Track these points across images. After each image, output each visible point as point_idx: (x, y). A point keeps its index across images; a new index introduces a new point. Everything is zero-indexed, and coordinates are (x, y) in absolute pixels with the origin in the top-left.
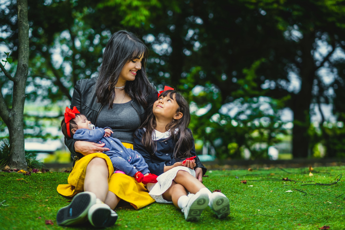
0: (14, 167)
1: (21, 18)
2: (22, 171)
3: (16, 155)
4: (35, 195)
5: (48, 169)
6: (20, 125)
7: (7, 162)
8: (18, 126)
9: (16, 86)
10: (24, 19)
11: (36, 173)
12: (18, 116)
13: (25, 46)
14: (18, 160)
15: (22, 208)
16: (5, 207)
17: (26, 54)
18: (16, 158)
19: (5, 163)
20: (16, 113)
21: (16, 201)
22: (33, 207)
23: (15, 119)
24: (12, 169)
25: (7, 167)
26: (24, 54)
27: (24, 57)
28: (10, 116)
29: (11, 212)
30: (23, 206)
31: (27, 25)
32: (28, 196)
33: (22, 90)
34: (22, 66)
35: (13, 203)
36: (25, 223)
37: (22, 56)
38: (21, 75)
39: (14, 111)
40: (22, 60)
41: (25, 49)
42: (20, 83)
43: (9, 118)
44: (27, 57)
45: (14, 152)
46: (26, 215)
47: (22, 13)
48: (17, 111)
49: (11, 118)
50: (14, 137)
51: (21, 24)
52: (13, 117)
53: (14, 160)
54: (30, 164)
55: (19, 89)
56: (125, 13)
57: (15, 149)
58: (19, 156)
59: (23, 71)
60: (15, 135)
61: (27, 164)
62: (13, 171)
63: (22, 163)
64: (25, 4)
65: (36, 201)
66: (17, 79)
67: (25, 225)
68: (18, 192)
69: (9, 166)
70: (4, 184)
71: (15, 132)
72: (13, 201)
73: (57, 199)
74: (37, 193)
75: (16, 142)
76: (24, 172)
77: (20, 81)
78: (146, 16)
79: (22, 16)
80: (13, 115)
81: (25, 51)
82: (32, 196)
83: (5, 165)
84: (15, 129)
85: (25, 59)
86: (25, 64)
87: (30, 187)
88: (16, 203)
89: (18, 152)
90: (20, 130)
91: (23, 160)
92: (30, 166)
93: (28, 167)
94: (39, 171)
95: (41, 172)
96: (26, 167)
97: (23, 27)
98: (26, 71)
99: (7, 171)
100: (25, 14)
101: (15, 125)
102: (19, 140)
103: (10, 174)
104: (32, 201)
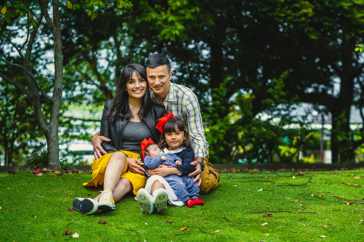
0: (51, 169)
1: (57, 51)
2: (56, 172)
3: (52, 159)
4: (64, 190)
5: (78, 171)
6: (56, 136)
7: (45, 165)
8: (54, 137)
9: (53, 105)
10: (59, 52)
11: (67, 173)
12: (54, 128)
13: (60, 74)
14: (54, 164)
15: (52, 199)
16: (40, 198)
17: (61, 80)
18: (52, 162)
19: (44, 166)
20: (53, 127)
21: (48, 194)
22: (61, 199)
23: (52, 131)
24: (49, 170)
25: (45, 169)
26: (59, 80)
27: (59, 82)
28: (48, 128)
29: (45, 202)
30: (53, 198)
31: (61, 57)
32: (58, 191)
33: (57, 108)
34: (57, 90)
35: (46, 195)
36: (54, 209)
37: (57, 82)
38: (57, 97)
39: (51, 125)
40: (57, 85)
41: (60, 76)
42: (56, 103)
43: (47, 130)
44: (61, 82)
45: (51, 157)
46: (55, 204)
47: (57, 47)
48: (53, 125)
49: (49, 131)
50: (51, 145)
51: (57, 56)
52: (50, 129)
53: (50, 164)
54: (63, 167)
55: (55, 108)
56: (161, 28)
57: (52, 155)
58: (54, 161)
59: (58, 93)
60: (51, 144)
61: (61, 167)
62: (50, 172)
63: (57, 166)
64: (60, 40)
65: (63, 195)
66: (53, 100)
67: (53, 211)
68: (51, 188)
69: (47, 168)
70: (41, 182)
71: (51, 142)
72: (47, 194)
73: (79, 193)
74: (65, 189)
75: (52, 149)
76: (58, 173)
77: (56, 101)
78: (179, 30)
79: (57, 50)
80: (50, 128)
81: (60, 77)
82: (61, 191)
83: (44, 168)
84: (52, 139)
85: (59, 84)
86: (59, 88)
87: (60, 185)
88: (48, 196)
89: (54, 157)
90: (56, 140)
91: (58, 164)
92: (63, 169)
93: (62, 169)
94: (70, 172)
95: (71, 174)
96: (60, 169)
97: (59, 59)
98: (61, 93)
99: (45, 172)
100: (59, 48)
101: (52, 136)
102: (55, 148)
103: (46, 174)
104: (61, 194)
